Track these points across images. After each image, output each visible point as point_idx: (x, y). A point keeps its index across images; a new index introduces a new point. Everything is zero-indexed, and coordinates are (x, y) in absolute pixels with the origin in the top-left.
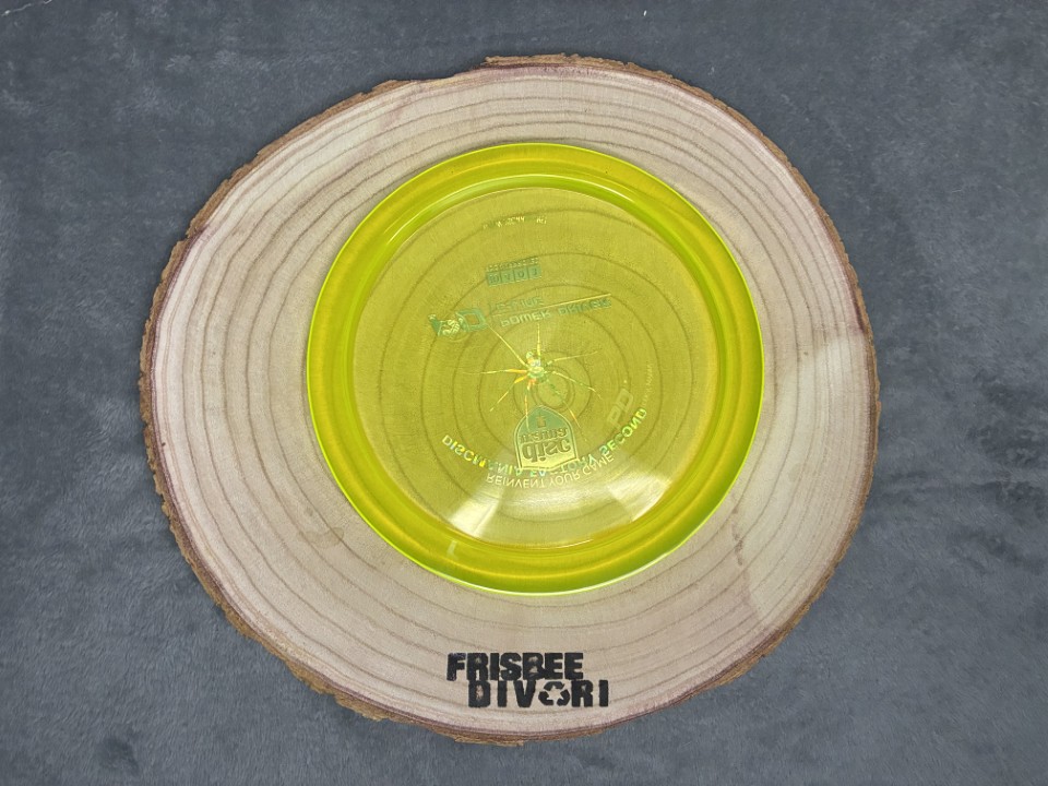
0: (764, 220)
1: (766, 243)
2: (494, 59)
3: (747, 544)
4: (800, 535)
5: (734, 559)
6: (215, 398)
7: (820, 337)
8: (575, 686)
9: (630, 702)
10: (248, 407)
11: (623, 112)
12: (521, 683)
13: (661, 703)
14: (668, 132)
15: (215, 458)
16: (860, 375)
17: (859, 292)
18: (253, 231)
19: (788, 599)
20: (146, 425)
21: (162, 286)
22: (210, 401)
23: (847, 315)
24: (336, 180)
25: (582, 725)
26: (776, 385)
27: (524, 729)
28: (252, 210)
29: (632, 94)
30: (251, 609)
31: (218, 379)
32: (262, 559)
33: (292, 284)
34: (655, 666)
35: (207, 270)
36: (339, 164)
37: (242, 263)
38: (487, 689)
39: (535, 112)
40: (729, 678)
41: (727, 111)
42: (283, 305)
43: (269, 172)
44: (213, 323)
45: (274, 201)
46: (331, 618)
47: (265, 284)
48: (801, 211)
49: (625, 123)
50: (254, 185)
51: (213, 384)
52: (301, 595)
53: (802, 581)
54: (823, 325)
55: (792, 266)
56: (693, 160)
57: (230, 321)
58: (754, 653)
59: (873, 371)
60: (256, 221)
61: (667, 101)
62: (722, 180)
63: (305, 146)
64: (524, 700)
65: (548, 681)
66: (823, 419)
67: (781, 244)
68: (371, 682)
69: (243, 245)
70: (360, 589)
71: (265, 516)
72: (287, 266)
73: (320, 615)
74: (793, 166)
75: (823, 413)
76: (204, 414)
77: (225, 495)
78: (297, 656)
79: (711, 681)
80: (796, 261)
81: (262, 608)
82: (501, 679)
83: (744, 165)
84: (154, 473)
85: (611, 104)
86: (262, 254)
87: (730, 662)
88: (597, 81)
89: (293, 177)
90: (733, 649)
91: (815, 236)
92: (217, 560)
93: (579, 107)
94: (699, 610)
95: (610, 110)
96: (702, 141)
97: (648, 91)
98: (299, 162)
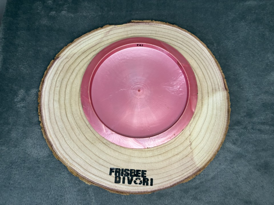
0: (200, 61)
1: (200, 67)
2: (133, 21)
3: (193, 144)
4: (208, 142)
5: (189, 147)
6: (56, 98)
7: (214, 91)
8: (144, 180)
9: (159, 185)
10: (65, 101)
11: (165, 34)
12: (129, 177)
13: (167, 186)
14: (176, 39)
15: (55, 113)
16: (225, 101)
17: (225, 80)
18: (71, 58)
19: (204, 160)
20: (39, 103)
21: (47, 70)
22: (55, 98)
23: (222, 86)
24: (92, 47)
25: (145, 190)
26: (202, 102)
27: (129, 191)
28: (71, 53)
29: (167, 30)
30: (60, 152)
31: (58, 93)
32: (64, 139)
33: (79, 71)
34: (166, 176)
35: (59, 67)
36: (94, 43)
37: (67, 66)
38: (120, 178)
39: (143, 33)
40: (187, 181)
41: (191, 35)
42: (76, 76)
43: (76, 45)
44: (58, 80)
45: (77, 51)
46: (80, 156)
47: (72, 71)
48: (210, 59)
49: (165, 36)
50: (72, 47)
51: (57, 94)
52: (73, 149)
53: (208, 155)
54: (215, 88)
55: (207, 72)
56: (182, 46)
57: (63, 79)
58: (194, 174)
59: (229, 100)
60: (72, 56)
61: (176, 32)
62: (189, 51)
63: (85, 39)
64: (130, 182)
65: (137, 177)
66: (215, 112)
67: (204, 67)
68: (89, 174)
69: (68, 61)
70: (88, 149)
71: (66, 128)
72: (78, 67)
73: (77, 155)
74: (208, 48)
75: (215, 110)
76: (53, 102)
77: (56, 122)
78: (70, 165)
79: (182, 181)
80: (208, 71)
81: (63, 152)
82: (124, 176)
83: (195, 48)
84: (39, 115)
85: (162, 32)
86: (72, 64)
87: (187, 176)
88: (159, 26)
89: (82, 46)
90: (188, 172)
91: (213, 66)
92: (52, 139)
93: (154, 32)
94: (179, 161)
95: (162, 33)
96: (184, 41)
97: (171, 29)
98: (84, 43)
